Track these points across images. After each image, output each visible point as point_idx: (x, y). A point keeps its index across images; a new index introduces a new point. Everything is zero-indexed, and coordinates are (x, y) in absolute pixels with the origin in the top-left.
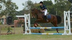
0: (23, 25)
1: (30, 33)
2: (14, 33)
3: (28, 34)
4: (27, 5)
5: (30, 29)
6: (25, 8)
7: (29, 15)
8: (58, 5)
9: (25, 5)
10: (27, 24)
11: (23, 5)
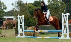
0: (15, 27)
1: (24, 36)
2: (5, 36)
3: (21, 37)
4: (17, 5)
5: (24, 32)
6: (15, 9)
7: (23, 16)
8: (51, 6)
9: (14, 5)
10: (21, 26)
11: (12, 5)
